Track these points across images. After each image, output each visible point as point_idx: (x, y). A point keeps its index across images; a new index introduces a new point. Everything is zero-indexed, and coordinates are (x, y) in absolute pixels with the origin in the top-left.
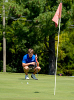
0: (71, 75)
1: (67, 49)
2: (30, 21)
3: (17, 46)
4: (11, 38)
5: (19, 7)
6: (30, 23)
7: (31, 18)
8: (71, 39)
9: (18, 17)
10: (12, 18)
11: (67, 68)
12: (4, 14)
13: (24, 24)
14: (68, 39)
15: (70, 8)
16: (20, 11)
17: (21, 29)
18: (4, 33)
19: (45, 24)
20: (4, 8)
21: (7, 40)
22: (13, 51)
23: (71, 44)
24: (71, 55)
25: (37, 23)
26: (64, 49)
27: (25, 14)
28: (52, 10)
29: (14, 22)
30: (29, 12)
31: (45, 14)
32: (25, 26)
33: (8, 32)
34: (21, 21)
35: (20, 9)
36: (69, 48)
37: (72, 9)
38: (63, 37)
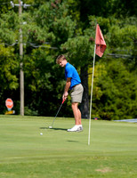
0: (109, 119)
1: (105, 86)
2: (56, 48)
3: (39, 81)
4: (31, 71)
5: (41, 31)
6: (56, 51)
7: (57, 44)
8: (108, 72)
9: (40, 43)
10: (32, 45)
11: (104, 111)
12: (21, 40)
13: (47, 52)
14: (106, 72)
15: (107, 31)
16: (43, 36)
17: (44, 59)
18: (22, 64)
19: (75, 52)
20: (21, 32)
21: (25, 75)
22: (33, 88)
23: (109, 78)
24: (108, 92)
25: (65, 51)
26: (100, 86)
27: (49, 40)
28: (83, 35)
29: (34, 51)
30: (54, 37)
31: (75, 40)
32: (49, 54)
33: (27, 64)
34: (43, 48)
35: (42, 33)
36: (107, 83)
37: (110, 33)
38: (99, 69)
